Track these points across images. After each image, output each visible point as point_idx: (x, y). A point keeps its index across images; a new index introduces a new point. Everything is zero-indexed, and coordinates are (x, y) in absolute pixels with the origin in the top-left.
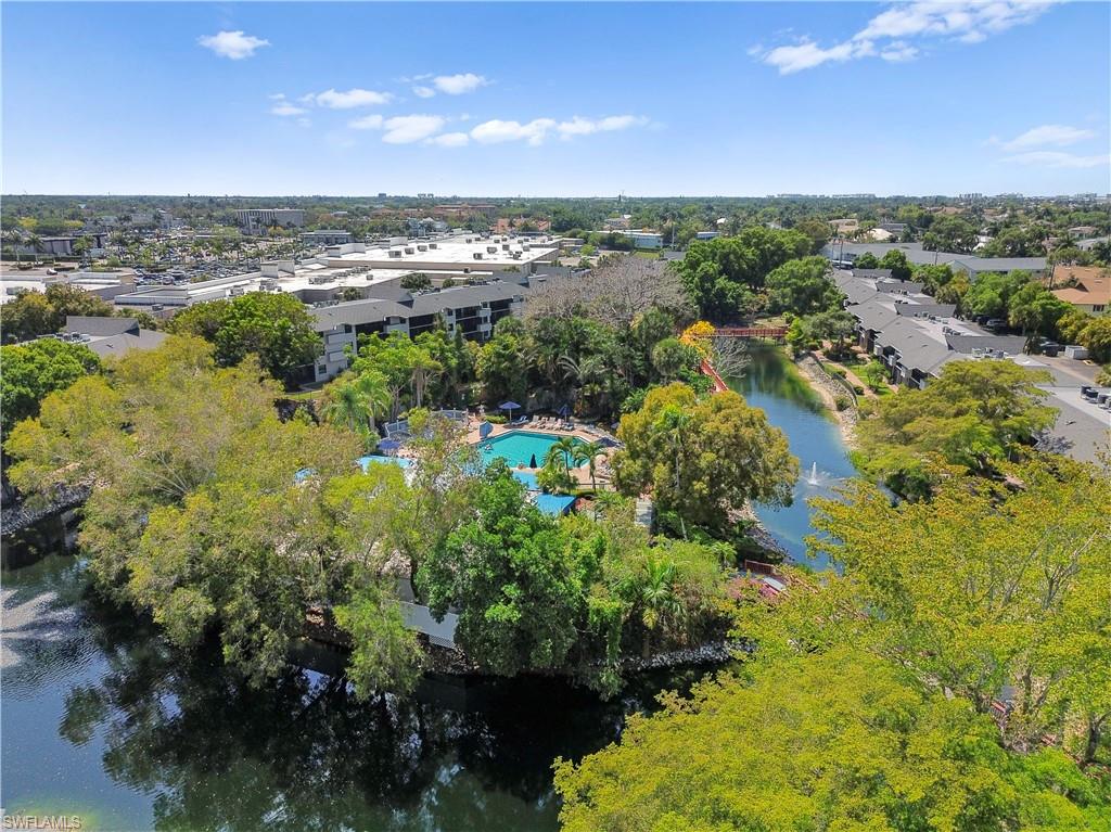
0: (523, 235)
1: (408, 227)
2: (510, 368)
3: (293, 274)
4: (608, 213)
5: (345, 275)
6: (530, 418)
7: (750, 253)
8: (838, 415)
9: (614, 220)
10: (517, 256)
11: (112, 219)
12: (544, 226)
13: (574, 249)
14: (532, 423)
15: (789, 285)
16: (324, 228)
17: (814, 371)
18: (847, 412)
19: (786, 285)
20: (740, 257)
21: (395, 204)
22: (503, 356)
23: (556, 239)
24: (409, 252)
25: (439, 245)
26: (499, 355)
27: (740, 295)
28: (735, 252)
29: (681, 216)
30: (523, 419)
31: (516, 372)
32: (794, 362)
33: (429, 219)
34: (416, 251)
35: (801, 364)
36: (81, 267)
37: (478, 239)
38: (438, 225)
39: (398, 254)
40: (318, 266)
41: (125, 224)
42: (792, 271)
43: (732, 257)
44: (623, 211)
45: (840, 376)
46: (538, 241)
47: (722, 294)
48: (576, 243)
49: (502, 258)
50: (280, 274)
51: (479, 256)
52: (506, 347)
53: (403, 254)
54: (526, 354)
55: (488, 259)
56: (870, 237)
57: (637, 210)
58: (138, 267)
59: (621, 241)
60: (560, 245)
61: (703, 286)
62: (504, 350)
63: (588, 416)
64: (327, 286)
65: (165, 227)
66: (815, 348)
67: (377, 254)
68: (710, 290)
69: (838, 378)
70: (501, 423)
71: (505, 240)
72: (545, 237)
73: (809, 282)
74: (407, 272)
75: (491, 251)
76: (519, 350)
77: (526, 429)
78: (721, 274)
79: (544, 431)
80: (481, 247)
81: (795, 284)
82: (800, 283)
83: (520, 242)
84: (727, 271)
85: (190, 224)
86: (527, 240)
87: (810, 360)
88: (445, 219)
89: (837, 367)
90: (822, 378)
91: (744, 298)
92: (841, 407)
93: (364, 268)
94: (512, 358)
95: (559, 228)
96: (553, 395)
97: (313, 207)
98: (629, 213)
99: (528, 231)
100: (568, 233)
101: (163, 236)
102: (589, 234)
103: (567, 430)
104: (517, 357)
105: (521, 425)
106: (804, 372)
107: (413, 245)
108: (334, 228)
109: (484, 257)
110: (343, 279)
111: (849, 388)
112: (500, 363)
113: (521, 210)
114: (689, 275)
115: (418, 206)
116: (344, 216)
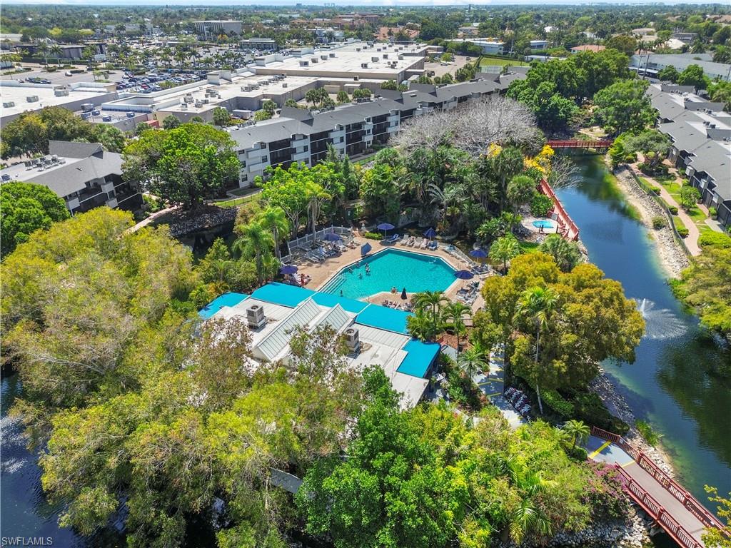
0: (398, 43)
1: (315, 35)
2: (386, 194)
3: (231, 81)
4: (462, 21)
5: (266, 83)
6: (402, 237)
7: (580, 72)
8: (655, 234)
9: (467, 28)
10: (393, 66)
11: (113, 27)
12: (414, 34)
13: (436, 55)
14: (403, 241)
15: (613, 104)
16: (256, 36)
17: (631, 185)
18: (663, 231)
19: (611, 104)
20: (572, 76)
21: (307, 14)
22: (381, 183)
23: (423, 46)
24: (314, 61)
25: (336, 53)
26: (378, 183)
27: (570, 110)
28: (568, 72)
29: (518, 26)
30: (396, 236)
31: (392, 197)
32: (613, 173)
33: (330, 29)
34: (320, 60)
35: (619, 176)
36: (88, 70)
37: (365, 48)
38: (337, 34)
39: (306, 64)
40: (249, 74)
41: (122, 32)
42: (617, 92)
43: (565, 77)
44: (472, 20)
45: (655, 193)
46: (409, 49)
47: (555, 109)
48: (438, 50)
49: (382, 68)
50: (222, 81)
51: (365, 66)
52: (384, 177)
53: (310, 63)
54: (400, 182)
55: (374, 68)
56: (667, 48)
57: (484, 19)
58: (127, 70)
59: (471, 48)
60: (425, 53)
61: (540, 102)
62: (383, 178)
63: (448, 234)
64: (253, 94)
65: (149, 34)
66: (631, 161)
67: (291, 64)
68: (547, 105)
69: (654, 195)
70: (378, 239)
71: (385, 48)
72: (415, 45)
73: (630, 103)
74: (313, 80)
75: (375, 60)
76: (395, 179)
77: (397, 247)
78: (555, 91)
79: (412, 250)
80: (367, 56)
81: (619, 104)
82: (622, 103)
83: (396, 51)
84: (561, 89)
85: (165, 31)
86: (401, 49)
87: (627, 173)
88: (341, 27)
89: (652, 183)
90: (638, 193)
91: (573, 112)
92: (658, 226)
93: (280, 76)
94: (389, 186)
95: (425, 37)
96: (420, 213)
97: (251, 16)
98: (477, 22)
99: (402, 39)
100: (432, 41)
101: (146, 42)
102: (447, 43)
103: (432, 250)
104: (393, 185)
105: (393, 244)
106: (622, 184)
107: (318, 53)
108: (263, 37)
109: (369, 66)
110: (265, 87)
111: (664, 207)
112: (379, 190)
113: (396, 19)
114: (530, 93)
115: (323, 16)
116: (271, 25)
